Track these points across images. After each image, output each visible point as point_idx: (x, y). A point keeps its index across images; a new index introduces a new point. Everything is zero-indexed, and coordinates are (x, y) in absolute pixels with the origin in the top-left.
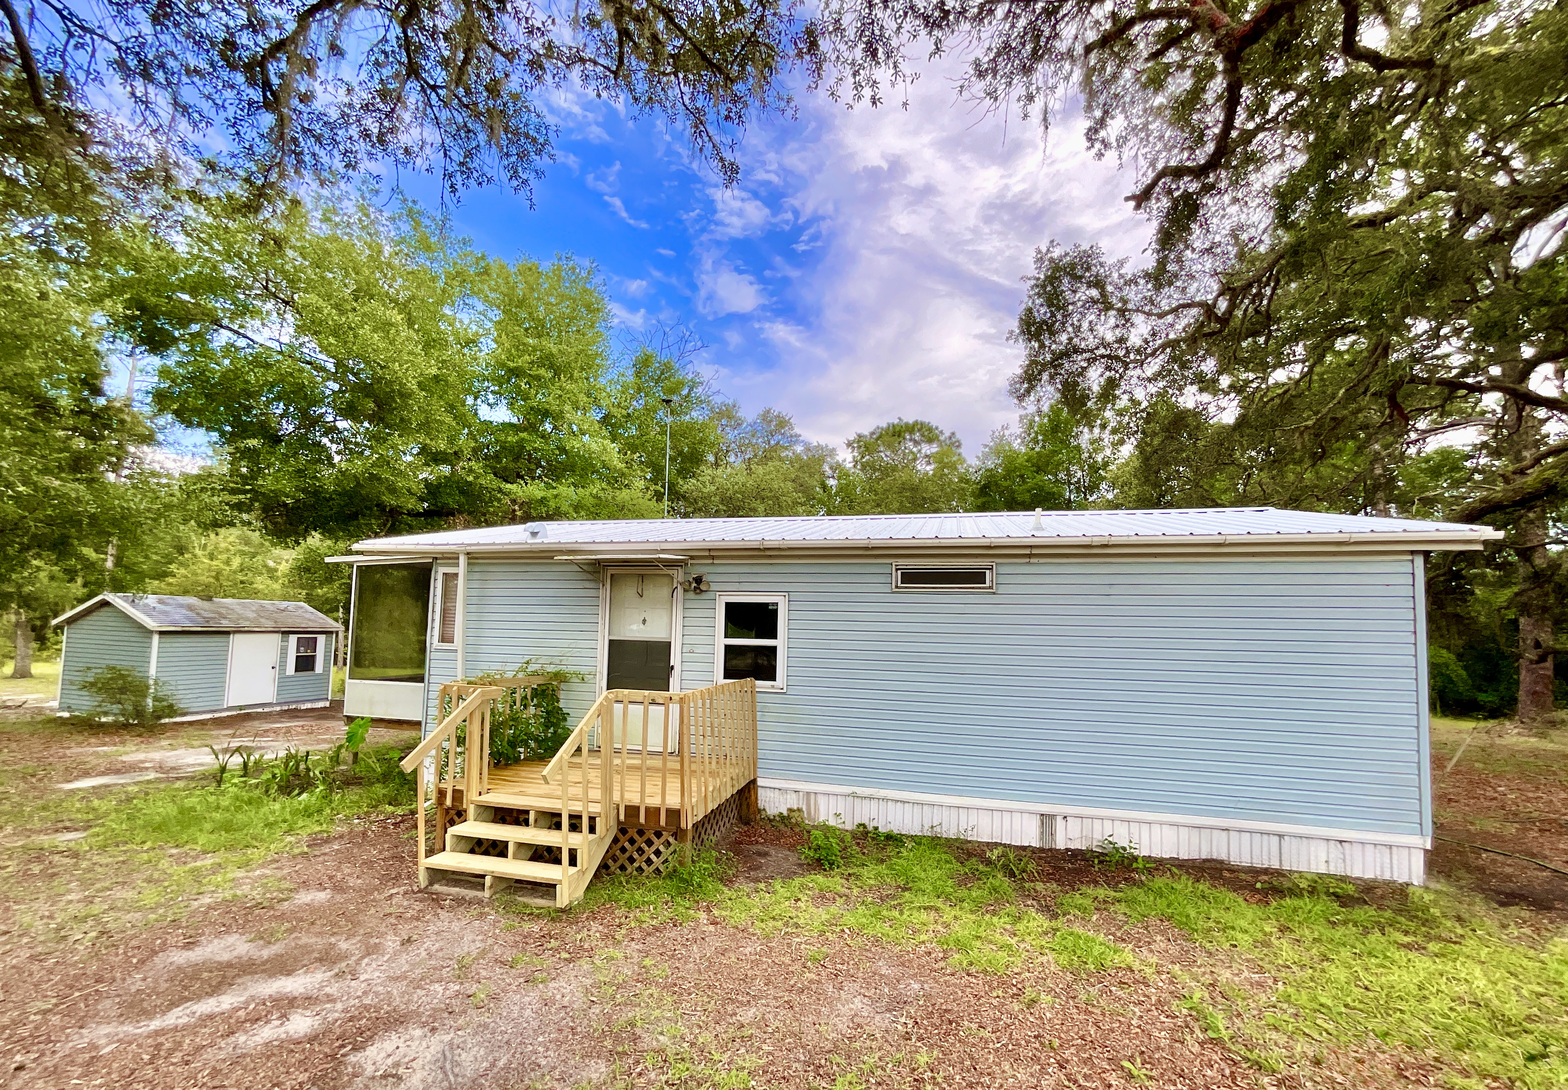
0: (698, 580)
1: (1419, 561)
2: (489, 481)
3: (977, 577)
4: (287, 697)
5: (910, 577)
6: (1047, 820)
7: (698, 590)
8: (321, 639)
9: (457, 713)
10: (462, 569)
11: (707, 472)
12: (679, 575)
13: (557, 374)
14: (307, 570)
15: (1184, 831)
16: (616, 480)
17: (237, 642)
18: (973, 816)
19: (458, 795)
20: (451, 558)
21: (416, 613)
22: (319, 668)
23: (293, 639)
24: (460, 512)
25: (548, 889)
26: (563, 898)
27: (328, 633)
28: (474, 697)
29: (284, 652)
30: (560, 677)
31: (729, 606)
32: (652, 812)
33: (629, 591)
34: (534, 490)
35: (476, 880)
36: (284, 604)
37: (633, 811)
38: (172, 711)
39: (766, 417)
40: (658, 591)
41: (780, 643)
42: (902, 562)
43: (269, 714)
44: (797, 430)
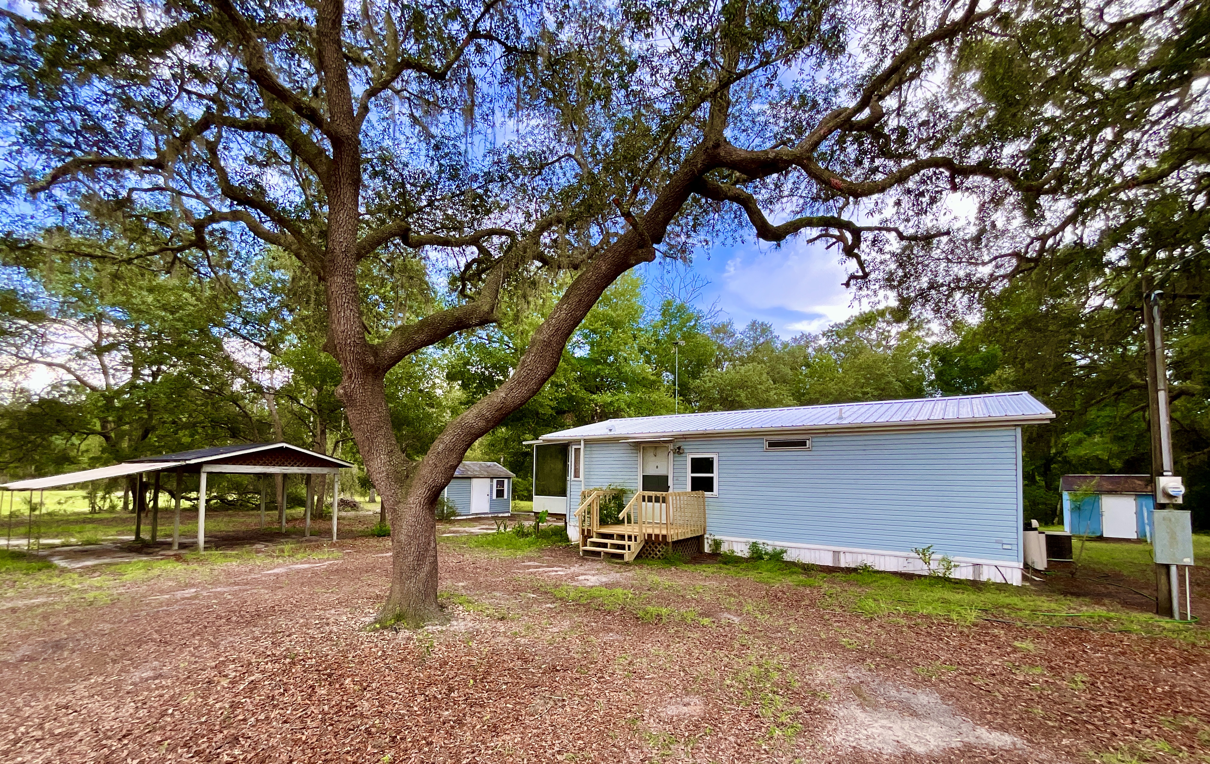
0: (679, 448)
1: (1019, 430)
2: (583, 394)
3: (803, 443)
4: (493, 510)
5: (772, 444)
6: (836, 553)
7: (680, 453)
8: (506, 481)
9: (588, 500)
10: (582, 447)
11: (706, 373)
12: (671, 447)
13: (615, 329)
14: (493, 445)
15: (901, 559)
16: (651, 385)
17: (474, 481)
18: (803, 551)
19: (589, 531)
20: (578, 442)
21: (560, 466)
22: (506, 497)
23: (495, 481)
24: (569, 412)
25: (621, 556)
26: (626, 558)
27: (509, 478)
28: (594, 495)
29: (492, 486)
30: (623, 492)
31: (693, 460)
32: (657, 536)
33: (650, 454)
34: (605, 397)
35: (598, 554)
36: (489, 463)
37: (650, 535)
38: (454, 514)
39: (753, 325)
40: (662, 454)
41: (715, 475)
42: (769, 438)
43: (487, 518)
44: (776, 334)
